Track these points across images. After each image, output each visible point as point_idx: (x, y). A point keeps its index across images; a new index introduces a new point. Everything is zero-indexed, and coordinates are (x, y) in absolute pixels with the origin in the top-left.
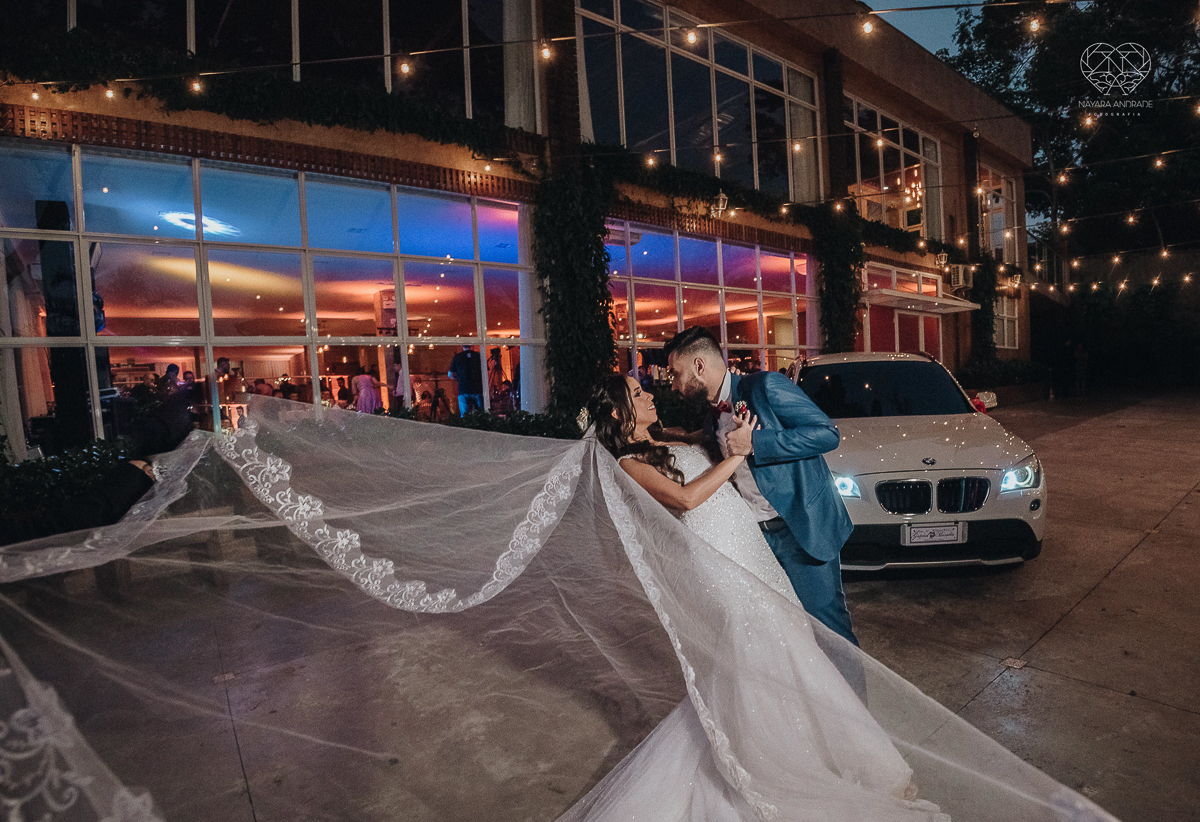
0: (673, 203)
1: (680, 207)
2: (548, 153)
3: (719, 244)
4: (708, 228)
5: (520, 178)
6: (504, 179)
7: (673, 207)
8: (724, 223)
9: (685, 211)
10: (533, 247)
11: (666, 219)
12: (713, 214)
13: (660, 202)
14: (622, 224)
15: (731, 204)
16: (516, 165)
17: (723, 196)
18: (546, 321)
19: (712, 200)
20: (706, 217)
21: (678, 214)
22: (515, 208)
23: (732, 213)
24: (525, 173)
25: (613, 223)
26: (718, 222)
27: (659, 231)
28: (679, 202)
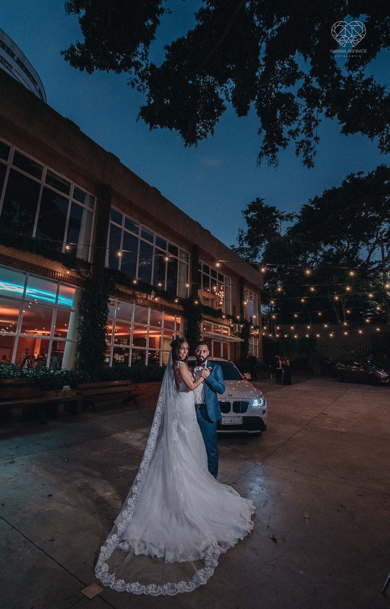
0: (135, 293)
1: (137, 295)
2: (91, 269)
3: (149, 309)
4: (146, 303)
5: (79, 277)
6: (73, 277)
7: (134, 294)
8: (152, 302)
9: (139, 296)
10: (79, 303)
11: (130, 298)
12: (149, 298)
13: (130, 292)
14: (114, 298)
15: (156, 296)
16: (79, 273)
17: (153, 292)
18: (79, 332)
19: (149, 293)
20: (146, 299)
21: (136, 297)
22: (74, 288)
23: (157, 299)
24: (82, 276)
25: (112, 298)
26: (150, 301)
27: (128, 302)
28: (136, 293)
